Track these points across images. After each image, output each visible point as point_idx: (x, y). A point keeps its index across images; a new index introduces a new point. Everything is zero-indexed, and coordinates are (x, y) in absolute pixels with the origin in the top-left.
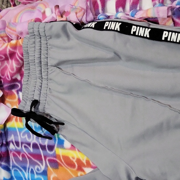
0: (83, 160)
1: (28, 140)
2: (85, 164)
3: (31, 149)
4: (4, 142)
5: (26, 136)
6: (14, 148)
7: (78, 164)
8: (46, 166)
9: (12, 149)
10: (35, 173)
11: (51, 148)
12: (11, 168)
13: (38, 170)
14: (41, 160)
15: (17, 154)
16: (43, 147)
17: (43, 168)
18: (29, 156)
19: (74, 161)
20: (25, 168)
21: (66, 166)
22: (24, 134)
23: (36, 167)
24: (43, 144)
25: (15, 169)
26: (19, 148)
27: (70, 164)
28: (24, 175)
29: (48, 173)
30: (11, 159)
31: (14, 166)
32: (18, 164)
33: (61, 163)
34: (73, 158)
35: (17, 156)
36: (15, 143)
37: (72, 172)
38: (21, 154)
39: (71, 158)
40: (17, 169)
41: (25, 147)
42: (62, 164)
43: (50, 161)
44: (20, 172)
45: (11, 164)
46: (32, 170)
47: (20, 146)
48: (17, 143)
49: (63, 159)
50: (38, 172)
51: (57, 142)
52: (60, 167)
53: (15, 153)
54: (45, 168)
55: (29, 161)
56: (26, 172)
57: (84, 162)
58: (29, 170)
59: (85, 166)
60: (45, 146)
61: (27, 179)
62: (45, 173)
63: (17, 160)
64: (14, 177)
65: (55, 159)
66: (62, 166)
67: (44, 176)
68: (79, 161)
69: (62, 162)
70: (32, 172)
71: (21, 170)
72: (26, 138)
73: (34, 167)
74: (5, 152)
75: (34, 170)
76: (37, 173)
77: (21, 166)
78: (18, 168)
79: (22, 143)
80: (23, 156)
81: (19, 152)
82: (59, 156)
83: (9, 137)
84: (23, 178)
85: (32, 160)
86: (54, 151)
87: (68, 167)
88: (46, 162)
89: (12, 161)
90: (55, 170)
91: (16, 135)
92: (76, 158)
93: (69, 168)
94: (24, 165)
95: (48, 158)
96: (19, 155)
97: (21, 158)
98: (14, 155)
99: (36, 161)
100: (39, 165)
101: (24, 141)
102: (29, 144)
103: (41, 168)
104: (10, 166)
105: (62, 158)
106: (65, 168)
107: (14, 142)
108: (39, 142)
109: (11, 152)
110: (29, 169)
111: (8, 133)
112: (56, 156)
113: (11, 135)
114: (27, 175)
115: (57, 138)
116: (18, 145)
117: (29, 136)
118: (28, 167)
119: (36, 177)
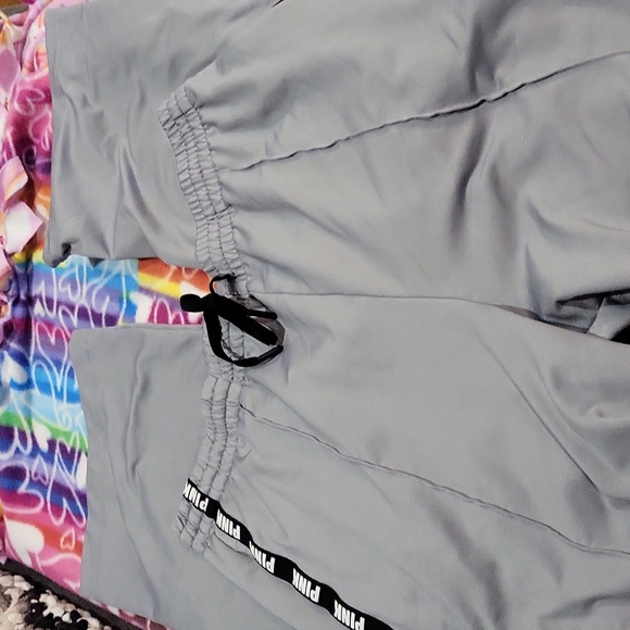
1: (73, 299)
3: (75, 320)
4: (22, 297)
5: (69, 288)
6: (43, 314)
9: (39, 315)
10: (76, 378)
11: (112, 320)
12: (31, 359)
15: (46, 328)
16: (97, 319)
20: (58, 364)
22: (64, 284)
24: (97, 311)
25: (40, 362)
26: (52, 315)
28: (54, 379)
30: (33, 339)
31: (37, 357)
32: (47, 354)
35: (45, 333)
36: (45, 303)
38: (55, 330)
40: (43, 365)
41: (64, 313)
44: (48, 372)
45: (32, 352)
46: (71, 368)
47: (55, 310)
48: (50, 302)
51: (123, 310)
53: (43, 325)
56: (59, 372)
58: (65, 369)
60: (101, 315)
61: (59, 389)
63: (45, 343)
64: (35, 382)
70: (71, 373)
71: (50, 368)
72: (67, 293)
74: (22, 320)
75: (75, 370)
77: (52, 359)
78: (46, 362)
79: (59, 304)
80: (58, 335)
81: (50, 325)
83: (34, 285)
84: (52, 386)
89: (36, 344)
91: (49, 282)
94: (56, 355)
96: (51, 332)
97: (53, 340)
98: (41, 331)
101: (63, 299)
102: (72, 308)
104: (29, 355)
107: (44, 298)
108: (91, 305)
109: (36, 321)
110: (66, 366)
111: (34, 279)
113: (39, 283)
114: (60, 380)
115: (125, 301)
116: (50, 308)
117: (74, 288)
118: (64, 363)
119: (77, 386)
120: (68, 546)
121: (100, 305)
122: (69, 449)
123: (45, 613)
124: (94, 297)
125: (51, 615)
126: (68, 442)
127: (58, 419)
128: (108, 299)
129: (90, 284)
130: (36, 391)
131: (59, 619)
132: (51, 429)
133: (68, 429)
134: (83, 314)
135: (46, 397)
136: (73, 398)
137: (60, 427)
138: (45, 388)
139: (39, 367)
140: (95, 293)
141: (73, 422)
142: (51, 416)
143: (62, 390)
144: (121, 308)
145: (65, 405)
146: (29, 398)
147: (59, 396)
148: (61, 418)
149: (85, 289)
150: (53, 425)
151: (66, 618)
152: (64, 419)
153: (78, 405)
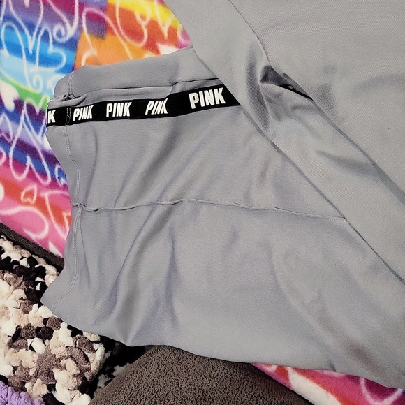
0: (164, 25)
2: (166, 35)
7: (149, 35)
8: (80, 28)
10: (51, 41)
13: (59, 34)
14: (70, 12)
17: (71, 31)
19: (144, 24)
20: (31, 27)
21: (123, 33)
23: (57, 27)
25: (11, 23)
27: (133, 31)
28: (26, 41)
29: (80, 45)
31: (8, 17)
32: (19, 15)
33: (112, 25)
34: (143, 18)
37: (133, 50)
39: (138, 18)
40: (14, 26)
42: (115, 30)
43: (91, 17)
44: (18, 34)
45: (3, 12)
46: (46, 33)
49: (120, 17)
50: (58, 40)
52: (108, 37)
54: (75, 34)
55: (44, 12)
56: (31, 36)
57: (165, 30)
58: (38, 32)
59: (163, 41)
61: (31, 52)
62: (72, 45)
63: (18, 5)
64: (3, 43)
65: (102, 14)
66: (113, 34)
67: (70, 52)
68: (153, 25)
69: (115, 23)
70: (46, 37)
71: (21, 30)
73: (52, 28)
75: (50, 33)
76: (55, 43)
77: (23, 21)
78: (17, 24)
82: (114, 8)
84: (23, 47)
85: (52, 10)
87: (126, 37)
88: (80, 20)
89: (8, 4)
90: (95, 40)
92: (148, 19)
93: (129, 40)
94: (30, 18)
95: (87, 10)
99: (59, 12)
100: (64, 24)
103: (66, 31)
105: (117, 14)
106: (120, 39)
110: (40, 29)
112: (106, 7)
114: (32, 42)
118: (37, 26)
119: (51, 50)
120: (28, 199)
122: (38, 111)
123: (4, 256)
125: (9, 258)
126: (37, 103)
127: (27, 80)
130: (4, 52)
131: (16, 262)
132: (19, 90)
133: (38, 92)
135: (15, 58)
136: (46, 61)
137: (29, 88)
138: (15, 49)
139: (9, 28)
141: (45, 86)
142: (21, 77)
143: (34, 52)
145: (36, 68)
147: (31, 58)
148: (31, 80)
150: (22, 86)
151: (24, 263)
152: (34, 81)
153: (51, 70)
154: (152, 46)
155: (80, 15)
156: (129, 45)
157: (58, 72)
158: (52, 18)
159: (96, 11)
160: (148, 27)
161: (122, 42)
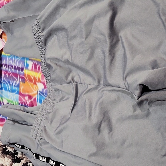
1: (12, 64)
2: (37, 80)
3: (13, 70)
5: (11, 61)
6: (5, 69)
7: (34, 80)
8: (20, 81)
10: (14, 86)
11: (22, 69)
12: (2, 81)
13: (15, 83)
14: (17, 77)
15: (6, 73)
16: (19, 69)
17: (18, 82)
18: (12, 74)
19: (32, 78)
20: (9, 82)
21: (29, 81)
22: (10, 60)
23: (15, 82)
24: (18, 67)
25: (4, 82)
26: (7, 69)
28: (8, 87)
29: (20, 86)
30: (3, 76)
31: (4, 81)
32: (7, 80)
33: (26, 79)
34: (32, 76)
35: (6, 74)
36: (5, 66)
39: (31, 77)
40: (5, 83)
41: (10, 68)
44: (6, 85)
45: (2, 80)
46: (12, 83)
47: (8, 68)
49: (27, 77)
50: (15, 85)
51: (25, 66)
52: (26, 82)
53: (5, 72)
55: (12, 78)
56: (9, 85)
57: (37, 79)
59: (37, 82)
62: (18, 86)
64: (3, 88)
65: (24, 77)
67: (18, 88)
69: (27, 79)
71: (7, 84)
72: (11, 62)
73: (14, 82)
78: (6, 82)
79: (9, 66)
80: (9, 74)
81: (7, 72)
82: (26, 75)
83: (2, 61)
86: (23, 71)
88: (20, 79)
90: (23, 84)
91: (6, 60)
92: (33, 76)
93: (30, 83)
94: (9, 80)
95: (20, 76)
97: (8, 76)
98: (4, 74)
99: (15, 78)
100: (16, 81)
101: (10, 64)
102: (12, 67)
107: (5, 64)
108: (17, 65)
109: (3, 71)
110: (11, 83)
111: (2, 59)
112: (24, 75)
113: (4, 60)
114: (9, 87)
115: (26, 63)
116: (7, 67)
117: (13, 61)
118: (11, 82)
119: (14, 88)
121: (19, 65)
123: (7, 150)
124: (18, 63)
125: (9, 151)
126: (12, 103)
127: (9, 97)
128: (21, 63)
129: (17, 60)
130: (3, 90)
131: (11, 152)
132: (8, 100)
133: (12, 100)
134: (15, 68)
135: (6, 92)
136: (13, 91)
137: (10, 99)
138: (6, 89)
139: (4, 83)
140: (18, 62)
141: (13, 98)
142: (8, 97)
143: (10, 89)
144: (25, 65)
145: (11, 93)
146: (2, 92)
147: (9, 91)
148: (10, 97)
149: (15, 61)
150: (8, 99)
151: (13, 152)
152: (11, 97)
153: (14, 93)
154: (35, 84)
155: (19, 78)
156: (30, 84)
157: (16, 94)
158: (14, 80)
159: (22, 76)
160: (33, 78)
161: (29, 83)
